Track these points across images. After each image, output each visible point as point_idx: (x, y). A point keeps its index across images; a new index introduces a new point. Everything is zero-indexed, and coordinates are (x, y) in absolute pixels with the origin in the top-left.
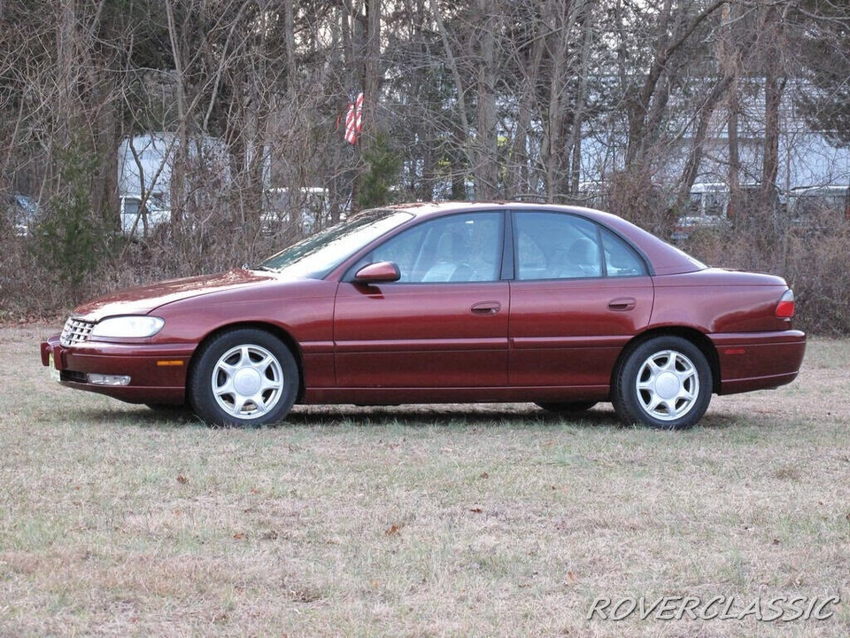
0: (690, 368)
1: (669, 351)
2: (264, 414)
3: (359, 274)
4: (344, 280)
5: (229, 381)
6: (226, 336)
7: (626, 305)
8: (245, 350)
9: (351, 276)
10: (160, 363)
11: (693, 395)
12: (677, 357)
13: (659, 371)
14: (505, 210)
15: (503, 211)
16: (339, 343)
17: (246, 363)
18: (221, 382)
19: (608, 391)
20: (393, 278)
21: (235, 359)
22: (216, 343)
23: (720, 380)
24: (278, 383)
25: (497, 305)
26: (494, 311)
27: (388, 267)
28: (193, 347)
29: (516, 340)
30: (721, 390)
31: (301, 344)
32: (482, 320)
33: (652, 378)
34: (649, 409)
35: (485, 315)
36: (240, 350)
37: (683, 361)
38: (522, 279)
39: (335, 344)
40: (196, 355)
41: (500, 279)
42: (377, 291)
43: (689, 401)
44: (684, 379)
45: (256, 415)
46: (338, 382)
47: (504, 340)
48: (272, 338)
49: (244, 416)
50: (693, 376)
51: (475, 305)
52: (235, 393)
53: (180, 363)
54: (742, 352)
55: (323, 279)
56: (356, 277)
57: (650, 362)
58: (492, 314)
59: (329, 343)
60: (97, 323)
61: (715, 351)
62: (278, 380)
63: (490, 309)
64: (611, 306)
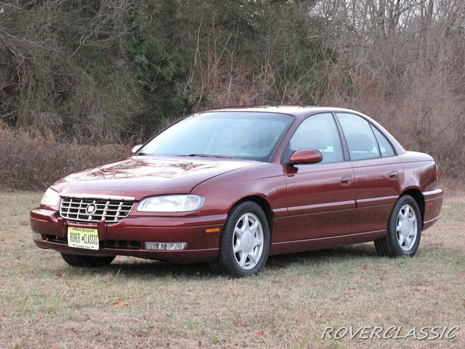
0: (413, 215)
1: (407, 205)
2: (255, 265)
3: (291, 158)
4: (283, 163)
5: (238, 241)
7: (395, 175)
8: (246, 217)
9: (286, 159)
10: (208, 231)
12: (409, 209)
13: (403, 217)
15: (331, 112)
16: (290, 209)
17: (247, 227)
19: (386, 234)
21: (240, 226)
23: (424, 222)
24: (261, 241)
25: (350, 178)
26: (350, 182)
28: (225, 217)
29: (358, 201)
30: (423, 229)
32: (345, 189)
34: (400, 244)
35: (346, 185)
38: (352, 159)
39: (287, 209)
40: (226, 223)
41: (344, 160)
43: (414, 238)
46: (286, 237)
47: (353, 202)
48: (259, 209)
49: (246, 267)
50: (415, 220)
51: (343, 178)
52: (242, 250)
53: (217, 230)
54: (431, 203)
55: (271, 162)
56: (291, 161)
57: (400, 212)
58: (349, 184)
59: (285, 209)
60: (137, 201)
61: (424, 203)
62: (260, 239)
63: (347, 181)
64: (390, 176)
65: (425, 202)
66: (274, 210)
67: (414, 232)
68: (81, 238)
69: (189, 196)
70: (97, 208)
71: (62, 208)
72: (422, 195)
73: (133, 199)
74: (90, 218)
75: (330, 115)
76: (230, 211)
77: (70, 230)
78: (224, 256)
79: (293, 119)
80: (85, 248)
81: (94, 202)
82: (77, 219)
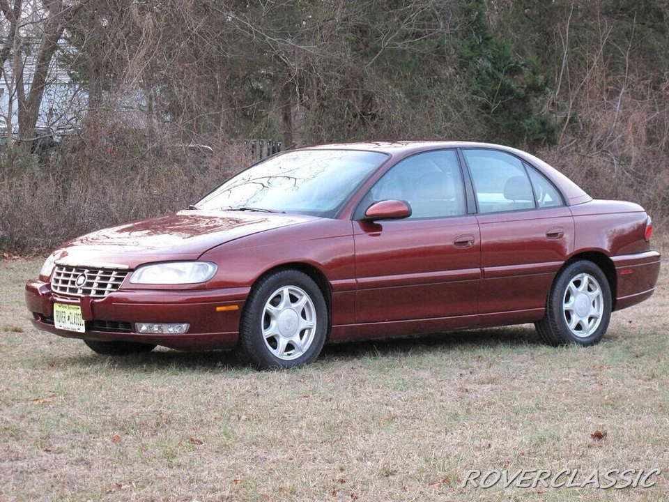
0: (596, 288)
1: (584, 274)
2: (302, 354)
3: (367, 212)
4: (356, 218)
5: (273, 323)
6: (272, 278)
7: (557, 234)
8: (286, 291)
9: (360, 214)
10: (218, 309)
12: (589, 279)
13: (576, 291)
15: (454, 148)
16: (361, 280)
17: (286, 304)
18: (267, 324)
19: (543, 313)
20: (404, 215)
21: (275, 303)
22: (264, 285)
23: (616, 297)
24: (312, 322)
25: (471, 238)
26: (470, 243)
28: (247, 290)
29: (486, 269)
30: (616, 307)
32: (462, 252)
33: (572, 299)
34: (571, 327)
35: (463, 247)
36: (282, 291)
37: (592, 283)
38: (482, 212)
39: (357, 281)
40: (250, 298)
41: (467, 213)
42: (379, 228)
43: (598, 318)
44: (592, 299)
45: (296, 355)
46: (356, 318)
47: (478, 270)
48: (307, 279)
49: (288, 357)
50: (598, 296)
51: (456, 238)
52: (278, 335)
53: (236, 307)
54: (631, 272)
55: (336, 218)
56: (367, 216)
57: (571, 284)
58: (469, 246)
59: (353, 281)
60: (132, 270)
61: (614, 272)
62: (311, 320)
63: (467, 242)
64: (549, 235)
65: (615, 269)
66: (333, 282)
67: (598, 311)
68: (67, 318)
69: (197, 263)
70: (88, 279)
71: (55, 279)
72: (611, 260)
73: (126, 267)
74: (80, 291)
75: (452, 153)
76: (256, 284)
77: (56, 307)
78: (247, 341)
79: (386, 158)
80: (71, 330)
81: (87, 271)
82: (67, 293)
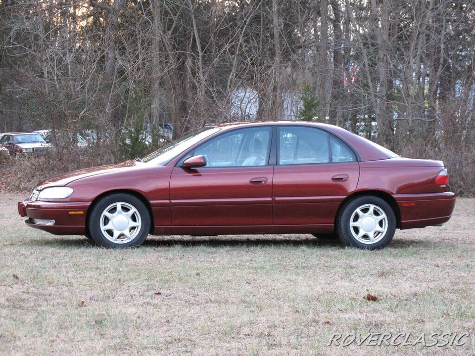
0: (382, 214)
1: (369, 205)
2: (130, 241)
3: (185, 162)
4: (177, 165)
5: (110, 222)
6: (107, 198)
7: (343, 179)
8: (119, 205)
9: (181, 163)
10: (70, 213)
11: (385, 229)
12: (374, 208)
13: (364, 216)
14: (273, 126)
16: (173, 201)
17: (120, 213)
18: (105, 224)
19: (333, 228)
20: (203, 164)
22: (102, 201)
23: (401, 220)
24: (139, 223)
25: (265, 179)
26: (264, 182)
27: (200, 158)
28: (89, 204)
29: (277, 199)
30: (402, 227)
31: (151, 202)
32: (256, 188)
33: (360, 220)
34: (358, 238)
35: (257, 185)
36: (116, 205)
37: (378, 210)
38: (282, 164)
39: (170, 201)
40: (91, 208)
41: (268, 164)
42: (196, 171)
43: (382, 233)
44: (379, 220)
45: (126, 241)
46: (173, 222)
47: (270, 199)
49: (119, 242)
50: (384, 218)
51: (253, 179)
52: (114, 229)
53: (82, 212)
54: (414, 204)
55: (165, 165)
56: (184, 164)
57: (358, 211)
58: (262, 184)
59: (167, 201)
60: (41, 191)
63: (261, 181)
64: (333, 179)
65: (397, 203)
75: (268, 129)
76: (96, 201)
